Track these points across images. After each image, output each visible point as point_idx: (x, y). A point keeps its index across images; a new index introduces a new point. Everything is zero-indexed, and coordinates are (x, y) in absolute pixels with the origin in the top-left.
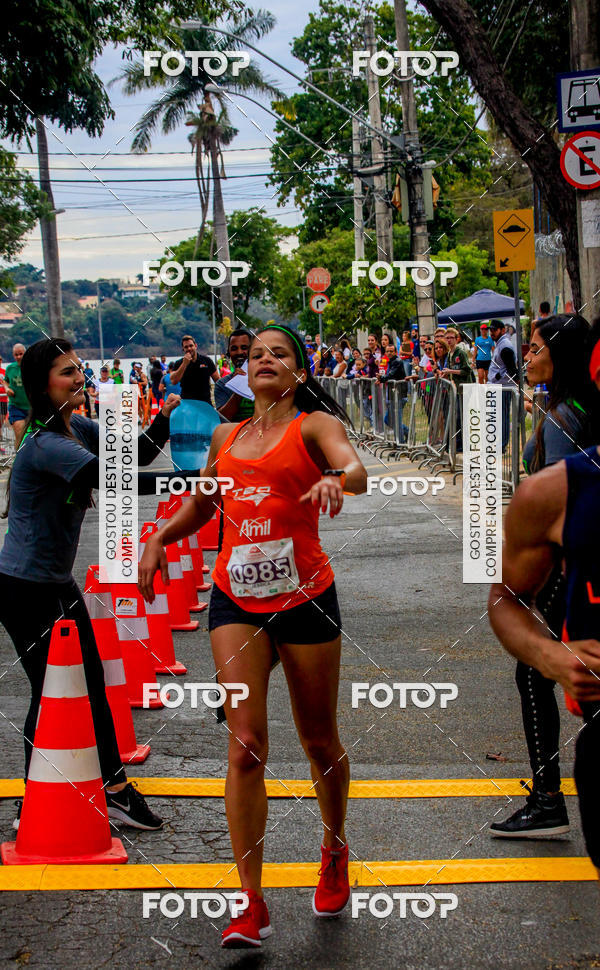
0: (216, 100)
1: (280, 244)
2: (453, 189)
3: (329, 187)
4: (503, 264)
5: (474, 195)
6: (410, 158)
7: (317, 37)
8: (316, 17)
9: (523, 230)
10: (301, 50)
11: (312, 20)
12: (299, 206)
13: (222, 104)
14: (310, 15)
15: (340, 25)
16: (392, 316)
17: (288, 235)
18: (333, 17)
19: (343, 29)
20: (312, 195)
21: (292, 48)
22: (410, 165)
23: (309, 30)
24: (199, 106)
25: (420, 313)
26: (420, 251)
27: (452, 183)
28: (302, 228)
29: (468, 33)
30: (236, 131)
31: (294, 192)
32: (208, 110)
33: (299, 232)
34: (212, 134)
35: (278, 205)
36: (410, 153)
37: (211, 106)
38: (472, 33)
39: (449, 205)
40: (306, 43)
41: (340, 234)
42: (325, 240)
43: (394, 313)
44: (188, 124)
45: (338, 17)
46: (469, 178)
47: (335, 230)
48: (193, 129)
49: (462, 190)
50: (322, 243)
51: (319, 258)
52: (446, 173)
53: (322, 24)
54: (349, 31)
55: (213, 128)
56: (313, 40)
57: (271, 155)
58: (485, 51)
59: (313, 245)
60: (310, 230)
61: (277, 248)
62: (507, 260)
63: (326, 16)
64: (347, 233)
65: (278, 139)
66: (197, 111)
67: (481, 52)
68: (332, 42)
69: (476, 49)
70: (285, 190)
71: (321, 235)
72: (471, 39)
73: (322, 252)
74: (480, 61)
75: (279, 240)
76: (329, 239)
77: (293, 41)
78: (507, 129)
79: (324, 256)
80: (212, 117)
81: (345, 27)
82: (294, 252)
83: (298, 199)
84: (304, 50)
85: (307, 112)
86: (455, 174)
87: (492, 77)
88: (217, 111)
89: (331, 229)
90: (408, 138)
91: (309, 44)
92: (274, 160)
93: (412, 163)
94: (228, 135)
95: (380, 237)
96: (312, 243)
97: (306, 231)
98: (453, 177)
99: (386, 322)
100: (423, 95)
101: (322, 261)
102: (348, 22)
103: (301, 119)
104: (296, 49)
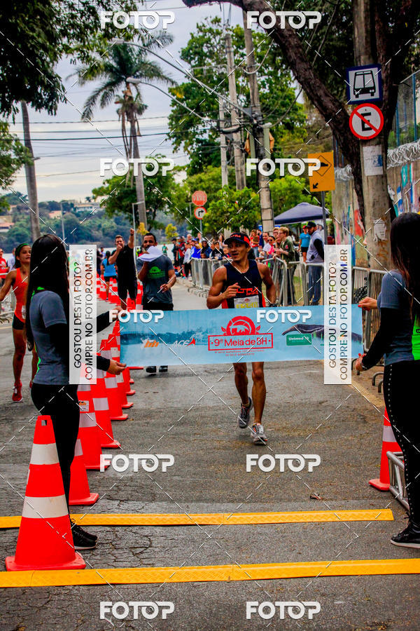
0: (134, 87)
1: (175, 177)
2: (282, 140)
3: (205, 140)
4: (315, 187)
5: (296, 144)
6: (255, 122)
7: (196, 47)
8: (195, 35)
9: (327, 165)
10: (186, 56)
11: (193, 37)
12: (186, 152)
13: (137, 90)
14: (191, 34)
15: (210, 40)
16: (246, 221)
17: (180, 171)
18: (206, 35)
19: (212, 42)
20: (194, 145)
21: (180, 54)
22: (255, 126)
23: (190, 43)
24: (123, 92)
25: (263, 218)
26: (263, 179)
27: (282, 137)
28: (188, 166)
29: (290, 44)
30: (146, 107)
31: (183, 143)
32: (129, 94)
33: (186, 169)
34: (131, 109)
35: (173, 152)
36: (256, 118)
37: (130, 91)
38: (293, 44)
39: (280, 150)
40: (189, 51)
41: (212, 169)
42: (203, 173)
43: (247, 218)
44: (116, 103)
45: (208, 35)
46: (293, 133)
47: (209, 167)
48: (119, 106)
49: (288, 141)
50: (202, 175)
51: (199, 185)
52: (278, 131)
53: (198, 39)
54: (215, 44)
55: (132, 105)
56: (194, 49)
57: (169, 121)
58: (301, 54)
59: (196, 177)
60: (194, 167)
61: (173, 179)
62: (317, 184)
63: (201, 34)
64: (216, 169)
65: (172, 111)
66: (122, 95)
67: (299, 55)
68: (205, 50)
69: (296, 54)
70: (178, 143)
71: (201, 170)
72: (292, 47)
73: (201, 181)
74: (298, 61)
75: (174, 174)
76: (206, 172)
77: (181, 50)
78: (316, 103)
79: (203, 183)
80: (131, 98)
81: (213, 41)
82: (184, 181)
83: (185, 148)
84: (188, 56)
85: (191, 94)
86: (284, 131)
87: (306, 70)
88: (134, 94)
89: (206, 166)
90: (254, 109)
91: (191, 51)
92: (171, 124)
93: (257, 125)
94: (141, 110)
95: (238, 171)
96: (195, 175)
97: (191, 168)
98: (282, 133)
99: (242, 224)
100: (263, 82)
101: (201, 187)
102: (215, 38)
103: (188, 98)
104: (183, 55)
